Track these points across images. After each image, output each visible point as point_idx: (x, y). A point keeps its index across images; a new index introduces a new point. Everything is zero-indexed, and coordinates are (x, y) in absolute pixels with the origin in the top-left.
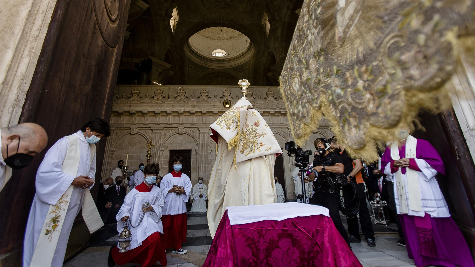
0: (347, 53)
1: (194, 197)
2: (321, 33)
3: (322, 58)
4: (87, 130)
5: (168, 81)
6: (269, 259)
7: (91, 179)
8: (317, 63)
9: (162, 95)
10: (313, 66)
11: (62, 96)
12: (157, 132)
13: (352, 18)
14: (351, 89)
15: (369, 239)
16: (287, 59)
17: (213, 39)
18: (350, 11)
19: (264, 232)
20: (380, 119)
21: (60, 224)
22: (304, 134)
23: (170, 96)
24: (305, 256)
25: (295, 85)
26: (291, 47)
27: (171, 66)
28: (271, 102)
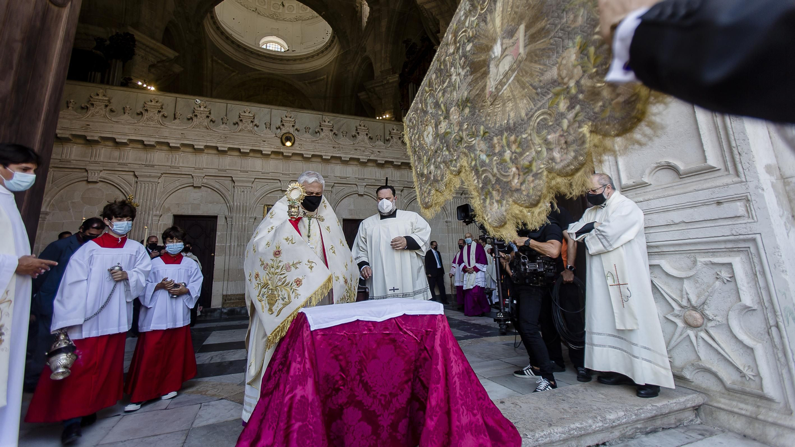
0: (497, 114)
2: (469, 77)
3: (467, 110)
6: (363, 374)
8: (460, 115)
9: (159, 112)
10: (455, 117)
12: (147, 181)
13: (506, 75)
14: (498, 158)
17: (263, 15)
18: (505, 65)
19: (358, 338)
20: (522, 197)
21: (7, 338)
22: (435, 204)
23: (177, 115)
24: (411, 367)
25: (427, 136)
26: (425, 81)
27: (177, 54)
28: (363, 143)
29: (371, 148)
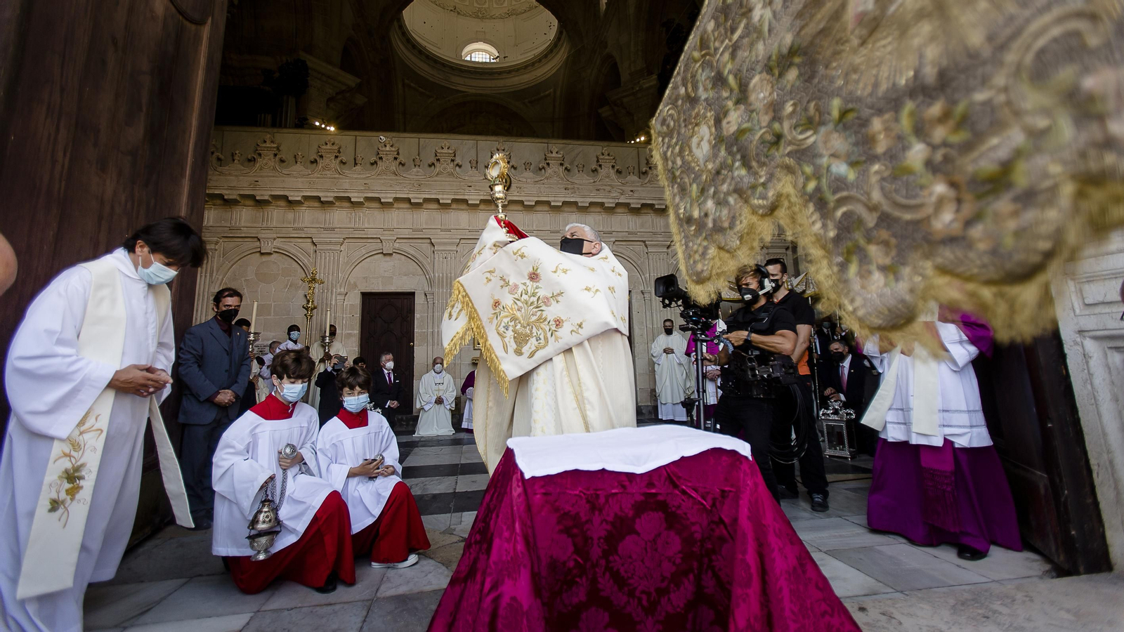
0: (881, 63)
1: (423, 403)
3: (792, 75)
4: (140, 249)
5: (352, 121)
6: (611, 558)
7: (161, 372)
8: (776, 87)
9: (336, 157)
10: (762, 95)
11: (60, 154)
12: (327, 249)
14: (885, 165)
15: (815, 496)
16: (678, 73)
17: (464, 15)
19: (602, 500)
20: (972, 255)
21: (88, 484)
22: (717, 274)
23: (357, 159)
24: (694, 549)
25: (699, 144)
26: (693, 39)
27: (358, 81)
28: (607, 180)
29: (620, 186)
